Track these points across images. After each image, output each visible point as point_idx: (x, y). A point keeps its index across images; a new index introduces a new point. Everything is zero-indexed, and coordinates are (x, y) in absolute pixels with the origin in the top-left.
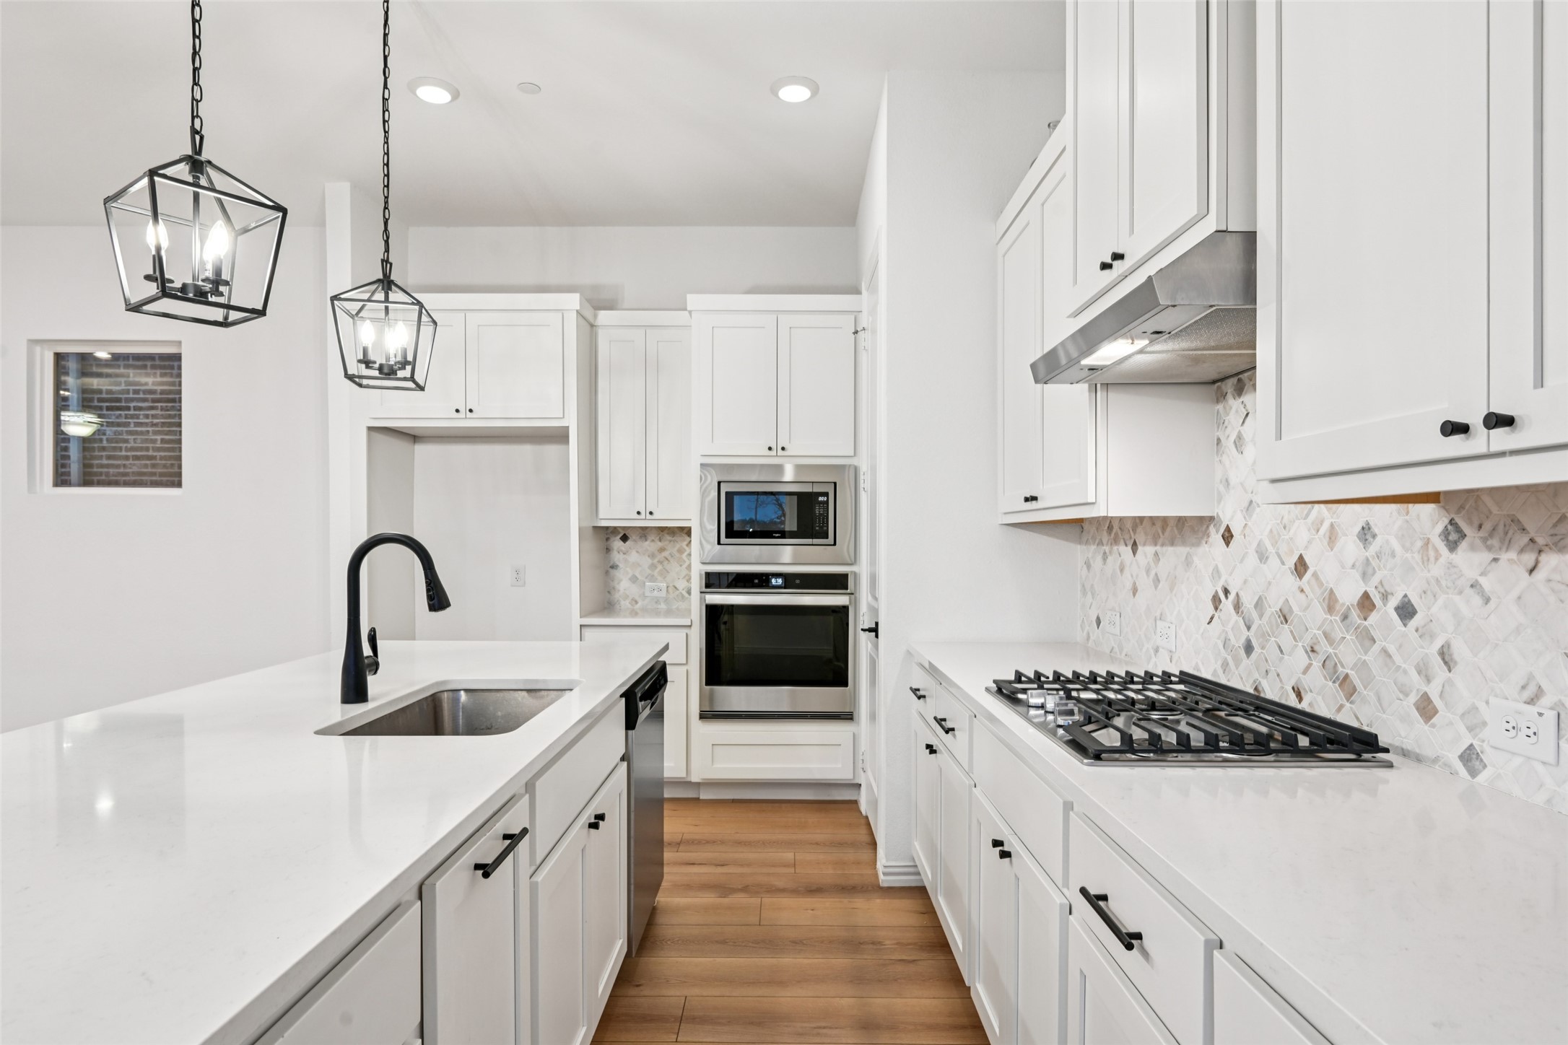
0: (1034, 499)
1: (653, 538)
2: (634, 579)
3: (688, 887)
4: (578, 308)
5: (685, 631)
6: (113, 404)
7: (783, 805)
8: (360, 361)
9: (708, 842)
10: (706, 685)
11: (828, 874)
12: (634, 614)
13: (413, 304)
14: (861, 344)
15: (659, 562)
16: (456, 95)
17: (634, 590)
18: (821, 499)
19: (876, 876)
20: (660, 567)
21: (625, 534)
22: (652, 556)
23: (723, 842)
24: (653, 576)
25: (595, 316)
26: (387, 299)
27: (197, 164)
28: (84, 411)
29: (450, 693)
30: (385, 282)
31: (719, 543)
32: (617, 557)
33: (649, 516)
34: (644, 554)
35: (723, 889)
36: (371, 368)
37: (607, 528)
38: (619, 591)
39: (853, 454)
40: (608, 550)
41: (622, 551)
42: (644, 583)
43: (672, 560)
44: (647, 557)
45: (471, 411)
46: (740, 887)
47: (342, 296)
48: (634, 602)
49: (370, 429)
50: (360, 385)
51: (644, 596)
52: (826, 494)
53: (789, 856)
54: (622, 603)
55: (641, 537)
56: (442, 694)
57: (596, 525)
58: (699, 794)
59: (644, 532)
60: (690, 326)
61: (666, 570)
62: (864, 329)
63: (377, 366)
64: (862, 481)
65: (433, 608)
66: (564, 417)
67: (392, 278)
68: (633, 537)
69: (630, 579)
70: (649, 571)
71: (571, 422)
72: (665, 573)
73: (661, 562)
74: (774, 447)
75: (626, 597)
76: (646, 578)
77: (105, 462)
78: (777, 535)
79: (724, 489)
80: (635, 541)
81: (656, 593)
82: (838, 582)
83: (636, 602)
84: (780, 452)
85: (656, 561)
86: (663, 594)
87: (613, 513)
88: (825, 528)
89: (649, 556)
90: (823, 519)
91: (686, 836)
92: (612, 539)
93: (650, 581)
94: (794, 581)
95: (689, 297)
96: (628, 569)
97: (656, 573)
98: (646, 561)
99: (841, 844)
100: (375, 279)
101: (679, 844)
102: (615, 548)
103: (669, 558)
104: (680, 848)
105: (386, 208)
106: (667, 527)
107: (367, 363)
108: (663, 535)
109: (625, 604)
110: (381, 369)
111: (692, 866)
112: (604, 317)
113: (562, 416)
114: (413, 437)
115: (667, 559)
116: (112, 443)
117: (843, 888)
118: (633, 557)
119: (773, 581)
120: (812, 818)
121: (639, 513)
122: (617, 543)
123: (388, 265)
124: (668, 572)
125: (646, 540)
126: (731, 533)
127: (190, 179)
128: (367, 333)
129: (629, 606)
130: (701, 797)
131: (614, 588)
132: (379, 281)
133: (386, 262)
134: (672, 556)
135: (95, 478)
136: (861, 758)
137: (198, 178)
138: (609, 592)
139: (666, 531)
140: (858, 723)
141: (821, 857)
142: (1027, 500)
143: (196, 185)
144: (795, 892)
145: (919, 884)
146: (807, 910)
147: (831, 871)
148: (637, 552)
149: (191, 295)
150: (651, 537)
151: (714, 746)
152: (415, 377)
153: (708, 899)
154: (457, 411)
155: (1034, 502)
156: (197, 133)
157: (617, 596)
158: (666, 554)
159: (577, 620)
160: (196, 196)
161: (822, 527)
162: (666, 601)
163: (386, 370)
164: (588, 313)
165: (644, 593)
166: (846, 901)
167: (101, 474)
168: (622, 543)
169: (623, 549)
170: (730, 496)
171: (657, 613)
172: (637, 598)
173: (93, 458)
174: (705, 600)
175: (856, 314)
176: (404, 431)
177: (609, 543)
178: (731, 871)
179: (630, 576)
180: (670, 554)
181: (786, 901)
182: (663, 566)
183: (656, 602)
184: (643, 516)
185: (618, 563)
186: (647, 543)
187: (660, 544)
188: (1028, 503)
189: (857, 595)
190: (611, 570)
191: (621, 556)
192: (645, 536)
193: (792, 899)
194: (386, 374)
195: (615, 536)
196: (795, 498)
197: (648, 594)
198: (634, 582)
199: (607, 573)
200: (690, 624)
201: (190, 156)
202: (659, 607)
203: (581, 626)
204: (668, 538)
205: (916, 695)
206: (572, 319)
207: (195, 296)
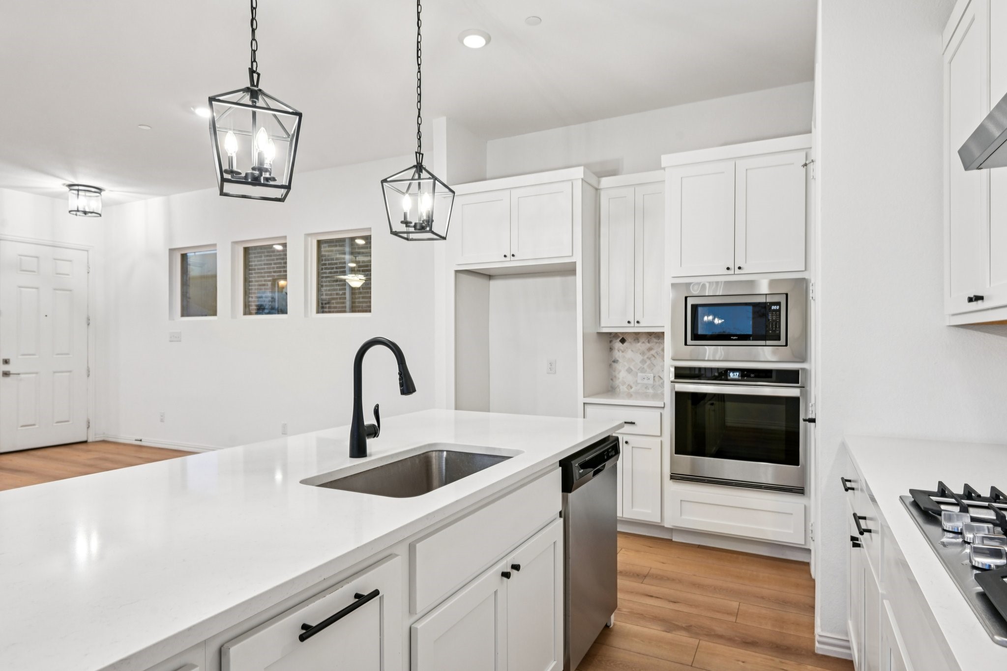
0: (979, 298)
1: (644, 341)
2: (629, 371)
3: (641, 616)
4: (582, 177)
5: (660, 411)
6: (365, 268)
7: (741, 557)
8: (402, 222)
9: (668, 579)
10: (676, 453)
11: (765, 629)
12: (630, 396)
13: (429, 178)
14: (811, 174)
15: (648, 358)
16: (488, 40)
17: (629, 379)
18: (774, 307)
19: (813, 641)
20: (648, 362)
21: (623, 338)
22: (643, 354)
23: (680, 581)
24: (644, 368)
25: (599, 182)
26: (419, 178)
27: (254, 92)
28: (352, 274)
29: (437, 453)
30: (418, 167)
31: (686, 344)
32: (617, 354)
33: (636, 325)
34: (637, 352)
35: (670, 625)
36: (409, 226)
37: (610, 333)
38: (619, 378)
39: (804, 269)
40: (611, 349)
41: (621, 350)
42: (637, 374)
43: (657, 357)
44: (639, 355)
45: (513, 255)
46: (684, 625)
47: (388, 180)
48: (629, 387)
49: (457, 272)
50: (407, 239)
51: (637, 383)
52: (779, 304)
53: (734, 604)
54: (621, 387)
55: (635, 340)
56: (430, 453)
57: (599, 331)
58: (672, 537)
59: (637, 336)
60: (664, 181)
61: (653, 364)
62: (813, 162)
63: (413, 224)
64: (811, 291)
65: (404, 392)
66: (572, 255)
67: (423, 164)
68: (629, 339)
69: (627, 370)
70: (640, 365)
71: (578, 259)
72: (652, 366)
73: (649, 358)
74: (731, 267)
75: (624, 383)
76: (639, 370)
77: (361, 300)
78: (735, 338)
79: (691, 302)
80: (630, 343)
81: (646, 381)
82: (790, 377)
83: (631, 387)
84: (737, 271)
85: (645, 357)
86: (651, 382)
87: (611, 323)
88: (778, 332)
89: (640, 354)
90: (776, 324)
91: (653, 571)
92: (614, 341)
93: (642, 372)
94: (749, 375)
95: (663, 157)
96: (626, 363)
97: (645, 366)
98: (638, 358)
99: (784, 603)
100: (412, 165)
101: (645, 576)
102: (616, 348)
103: (656, 355)
104: (645, 580)
105: (419, 116)
106: (654, 332)
107: (406, 223)
108: (651, 338)
109: (623, 388)
110: (415, 226)
111: (650, 598)
112: (605, 182)
113: (571, 255)
114: (488, 276)
115: (654, 356)
116: (364, 289)
117: (777, 647)
118: (629, 354)
119: (731, 374)
120: (764, 573)
121: (629, 322)
122: (617, 344)
123: (421, 155)
124: (655, 366)
125: (638, 342)
126: (696, 337)
127: (250, 103)
128: (406, 203)
129: (626, 390)
130: (674, 540)
131: (615, 377)
132: (414, 166)
133: (419, 153)
134: (658, 354)
135: (357, 309)
136: (810, 528)
137: (255, 102)
138: (612, 380)
139: (653, 336)
140: (809, 497)
141: (764, 611)
142: (970, 300)
143: (255, 107)
144: (730, 640)
145: (849, 658)
146: (739, 661)
147: (769, 627)
148: (632, 351)
149: (250, 180)
150: (642, 340)
151: (682, 502)
152: (432, 230)
153: (654, 631)
154: (505, 256)
155: (980, 302)
156: (254, 72)
157: (617, 382)
158: (653, 352)
159: (581, 400)
160: (254, 113)
161: (775, 331)
162: (653, 387)
163: (418, 227)
164: (593, 180)
165: (636, 381)
166: (777, 660)
167: (359, 307)
168: (621, 344)
169: (622, 349)
170: (695, 307)
171: (646, 396)
172: (631, 384)
173: (356, 298)
174: (675, 389)
175: (807, 151)
176: (477, 271)
177: (611, 344)
178: (680, 609)
179: (626, 368)
180: (657, 353)
181: (722, 648)
182: (651, 361)
183: (646, 388)
184: (632, 324)
185: (618, 359)
186: (639, 344)
187: (648, 345)
188: (974, 304)
189: (808, 388)
190: (613, 363)
191: (620, 354)
192: (638, 339)
193: (727, 647)
194: (419, 230)
195: (617, 339)
196: (750, 308)
197: (639, 381)
198: (629, 373)
199: (610, 365)
200: (663, 406)
201: (248, 88)
202: (648, 391)
203: (584, 403)
204: (655, 340)
205: (845, 485)
206: (578, 185)
207: (252, 180)
